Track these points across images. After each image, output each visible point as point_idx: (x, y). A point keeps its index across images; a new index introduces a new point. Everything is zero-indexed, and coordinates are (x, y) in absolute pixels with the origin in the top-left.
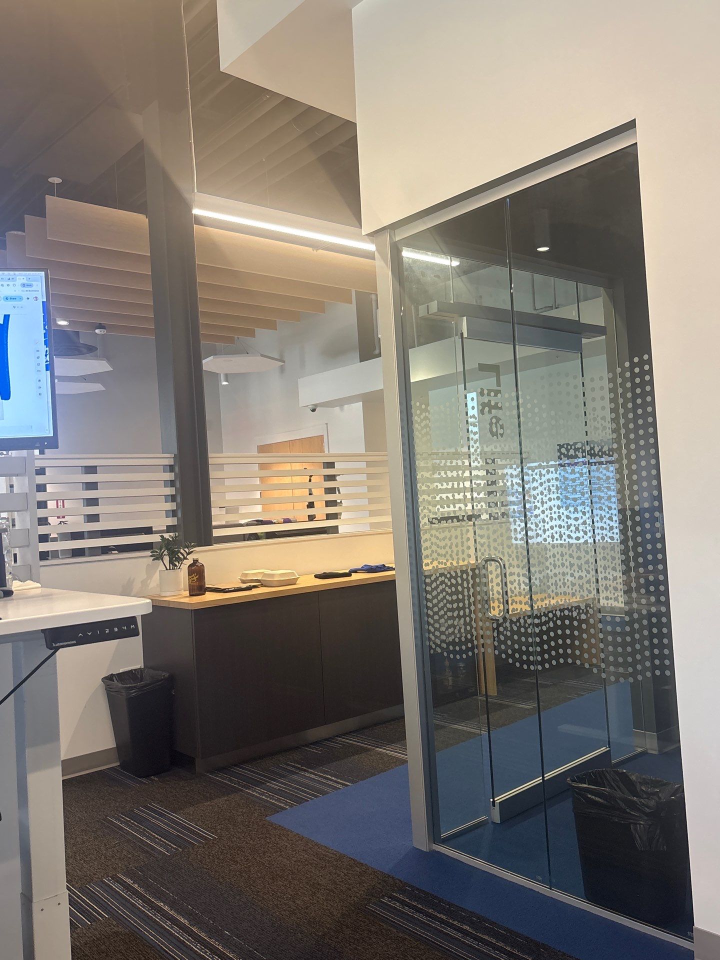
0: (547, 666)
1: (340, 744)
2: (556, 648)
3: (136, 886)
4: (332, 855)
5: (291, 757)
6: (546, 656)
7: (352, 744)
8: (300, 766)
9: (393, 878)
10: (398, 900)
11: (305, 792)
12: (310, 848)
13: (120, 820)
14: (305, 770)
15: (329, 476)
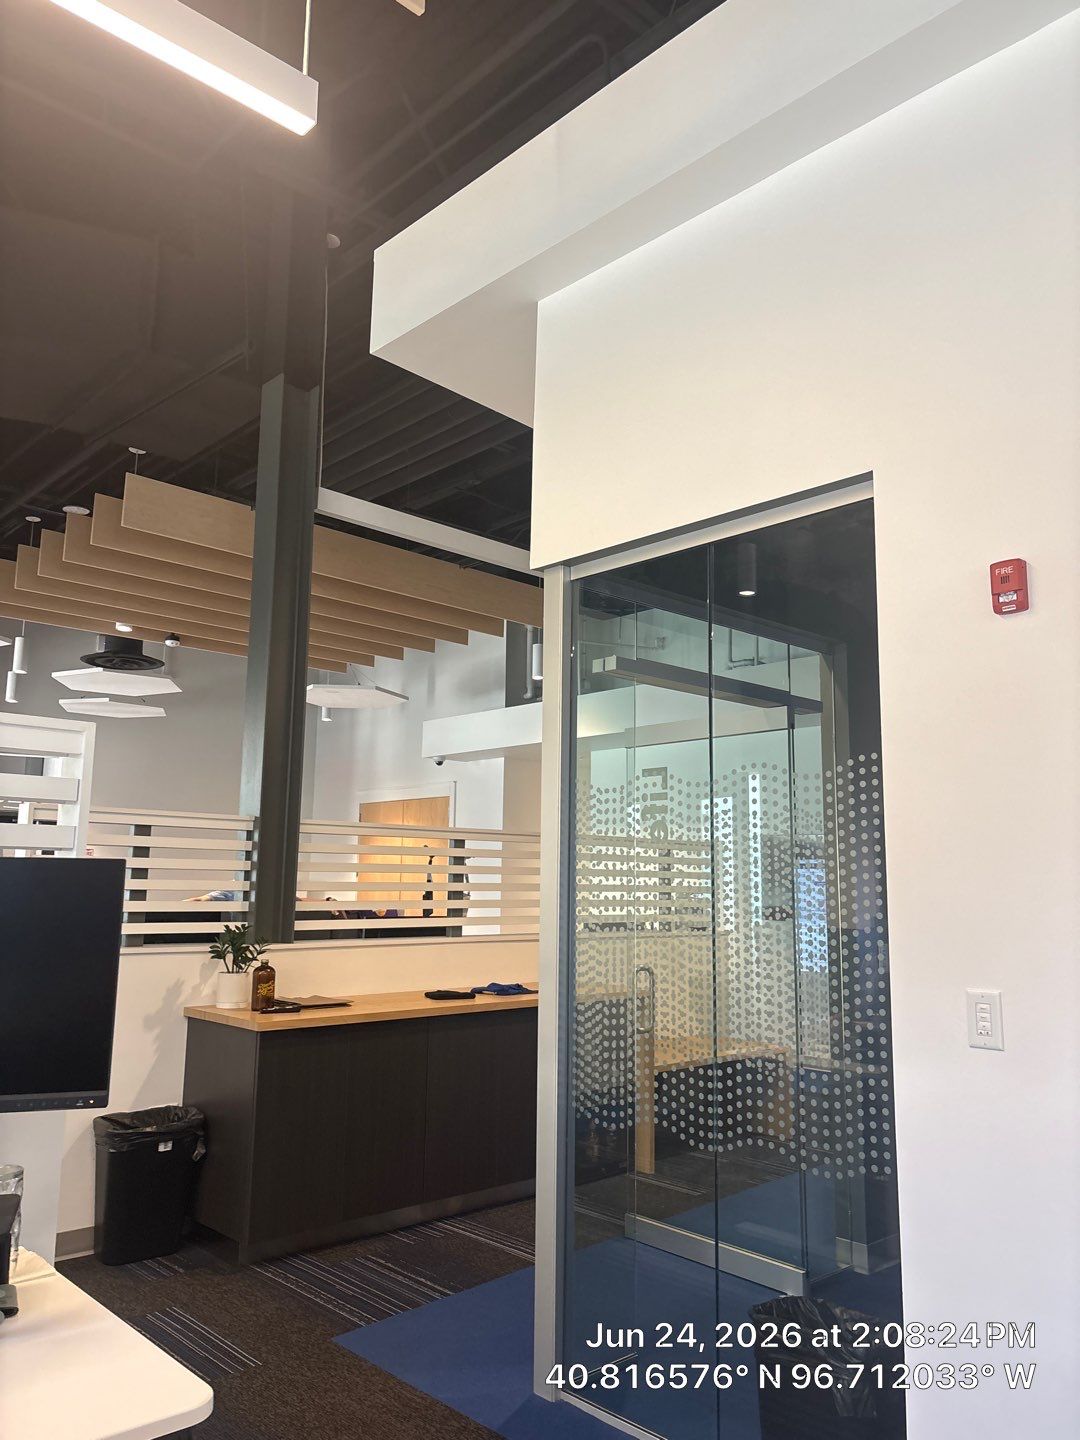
0: (730, 1147)
2: (743, 1125)
4: (420, 1400)
5: (373, 1248)
6: (730, 1134)
7: (456, 1232)
8: (383, 1262)
12: (391, 1388)
14: (390, 1269)
15: (455, 857)
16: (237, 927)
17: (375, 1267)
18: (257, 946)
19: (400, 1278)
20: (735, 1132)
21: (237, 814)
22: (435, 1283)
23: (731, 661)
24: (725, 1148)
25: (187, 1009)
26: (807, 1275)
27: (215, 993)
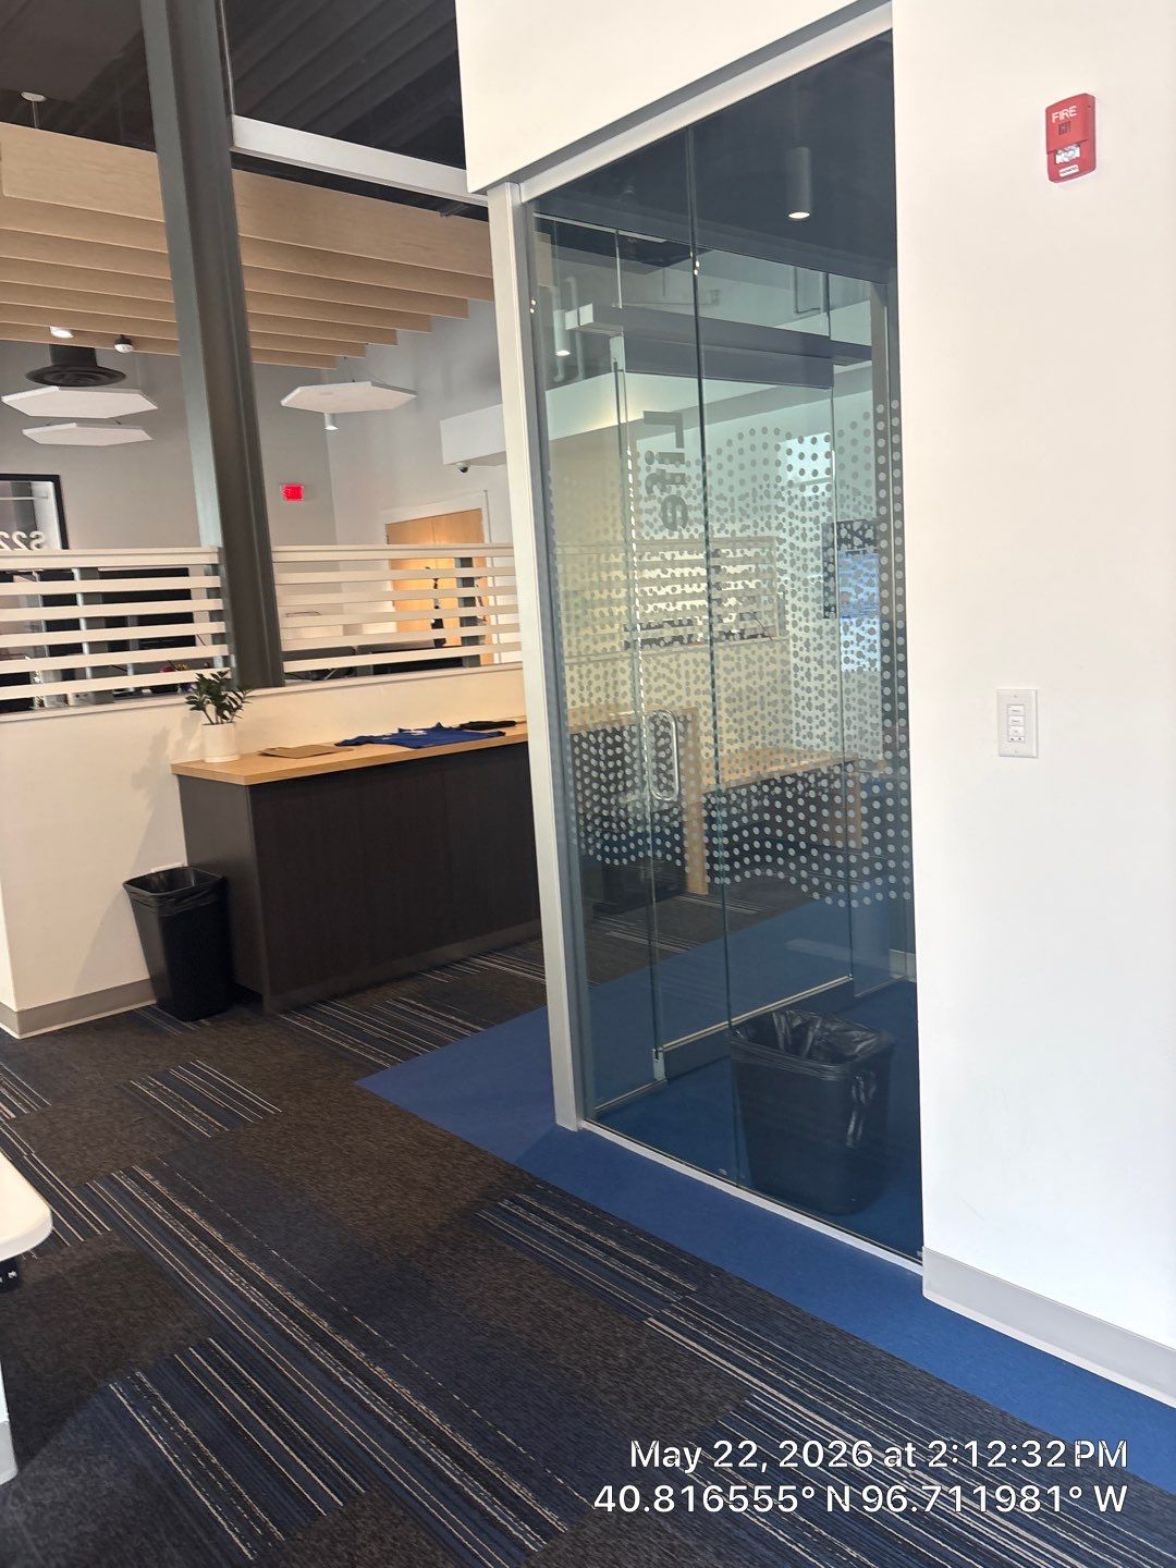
0: (738, 879)
2: (750, 855)
3: (156, 1184)
4: (439, 1137)
6: (737, 865)
7: (492, 968)
8: (413, 1002)
9: (520, 1171)
10: (522, 1203)
11: (417, 1042)
13: (149, 1086)
14: (421, 1009)
15: (463, 579)
16: (213, 675)
17: (404, 1008)
18: (240, 694)
19: (430, 1018)
20: (742, 863)
21: (200, 546)
22: (465, 1020)
24: (733, 881)
25: (174, 766)
27: (202, 747)
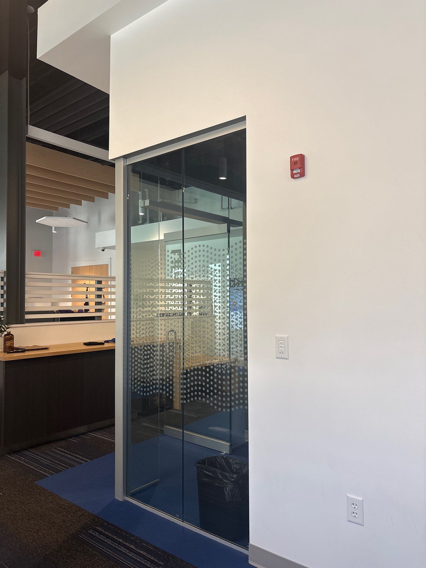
0: (189, 401)
1: (89, 436)
2: (193, 392)
4: (67, 505)
5: (60, 445)
6: (189, 396)
7: (97, 437)
8: (63, 450)
9: (98, 518)
10: (97, 531)
11: (63, 466)
12: (56, 501)
14: (65, 453)
15: (98, 288)
19: (69, 456)
20: (190, 395)
22: (83, 457)
23: (222, 208)
24: (187, 401)
26: (231, 445)
